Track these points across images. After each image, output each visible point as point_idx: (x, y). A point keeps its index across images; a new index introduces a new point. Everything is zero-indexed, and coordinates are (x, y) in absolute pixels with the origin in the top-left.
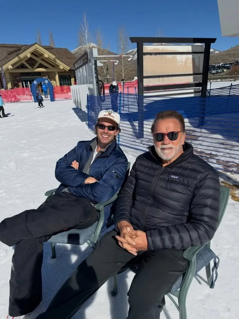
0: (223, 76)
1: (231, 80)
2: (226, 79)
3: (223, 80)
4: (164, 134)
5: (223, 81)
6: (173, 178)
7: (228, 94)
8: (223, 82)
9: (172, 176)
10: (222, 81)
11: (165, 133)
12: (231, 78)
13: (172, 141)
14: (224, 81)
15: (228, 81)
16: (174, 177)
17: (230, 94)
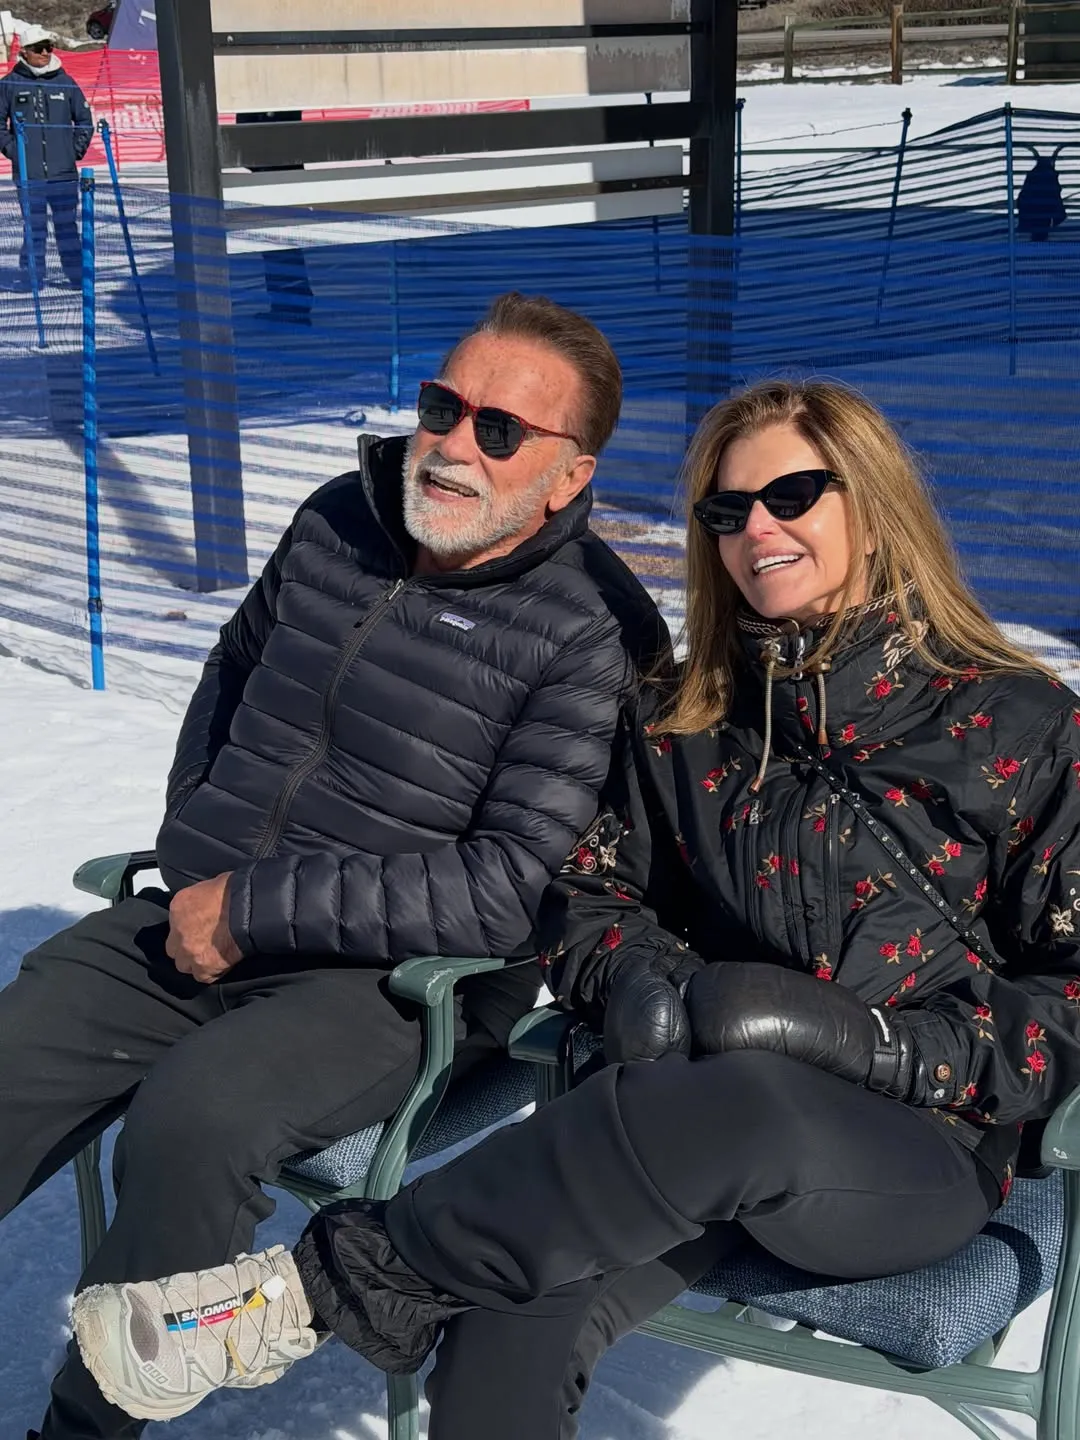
0: (799, 35)
1: (865, 70)
2: (820, 65)
3: (797, 72)
4: (467, 403)
5: (796, 80)
6: (450, 625)
7: (887, 203)
8: (801, 85)
9: (448, 618)
10: (789, 79)
11: (471, 403)
12: (861, 51)
13: (488, 461)
14: (804, 79)
15: (840, 79)
16: (454, 623)
17: (902, 201)
